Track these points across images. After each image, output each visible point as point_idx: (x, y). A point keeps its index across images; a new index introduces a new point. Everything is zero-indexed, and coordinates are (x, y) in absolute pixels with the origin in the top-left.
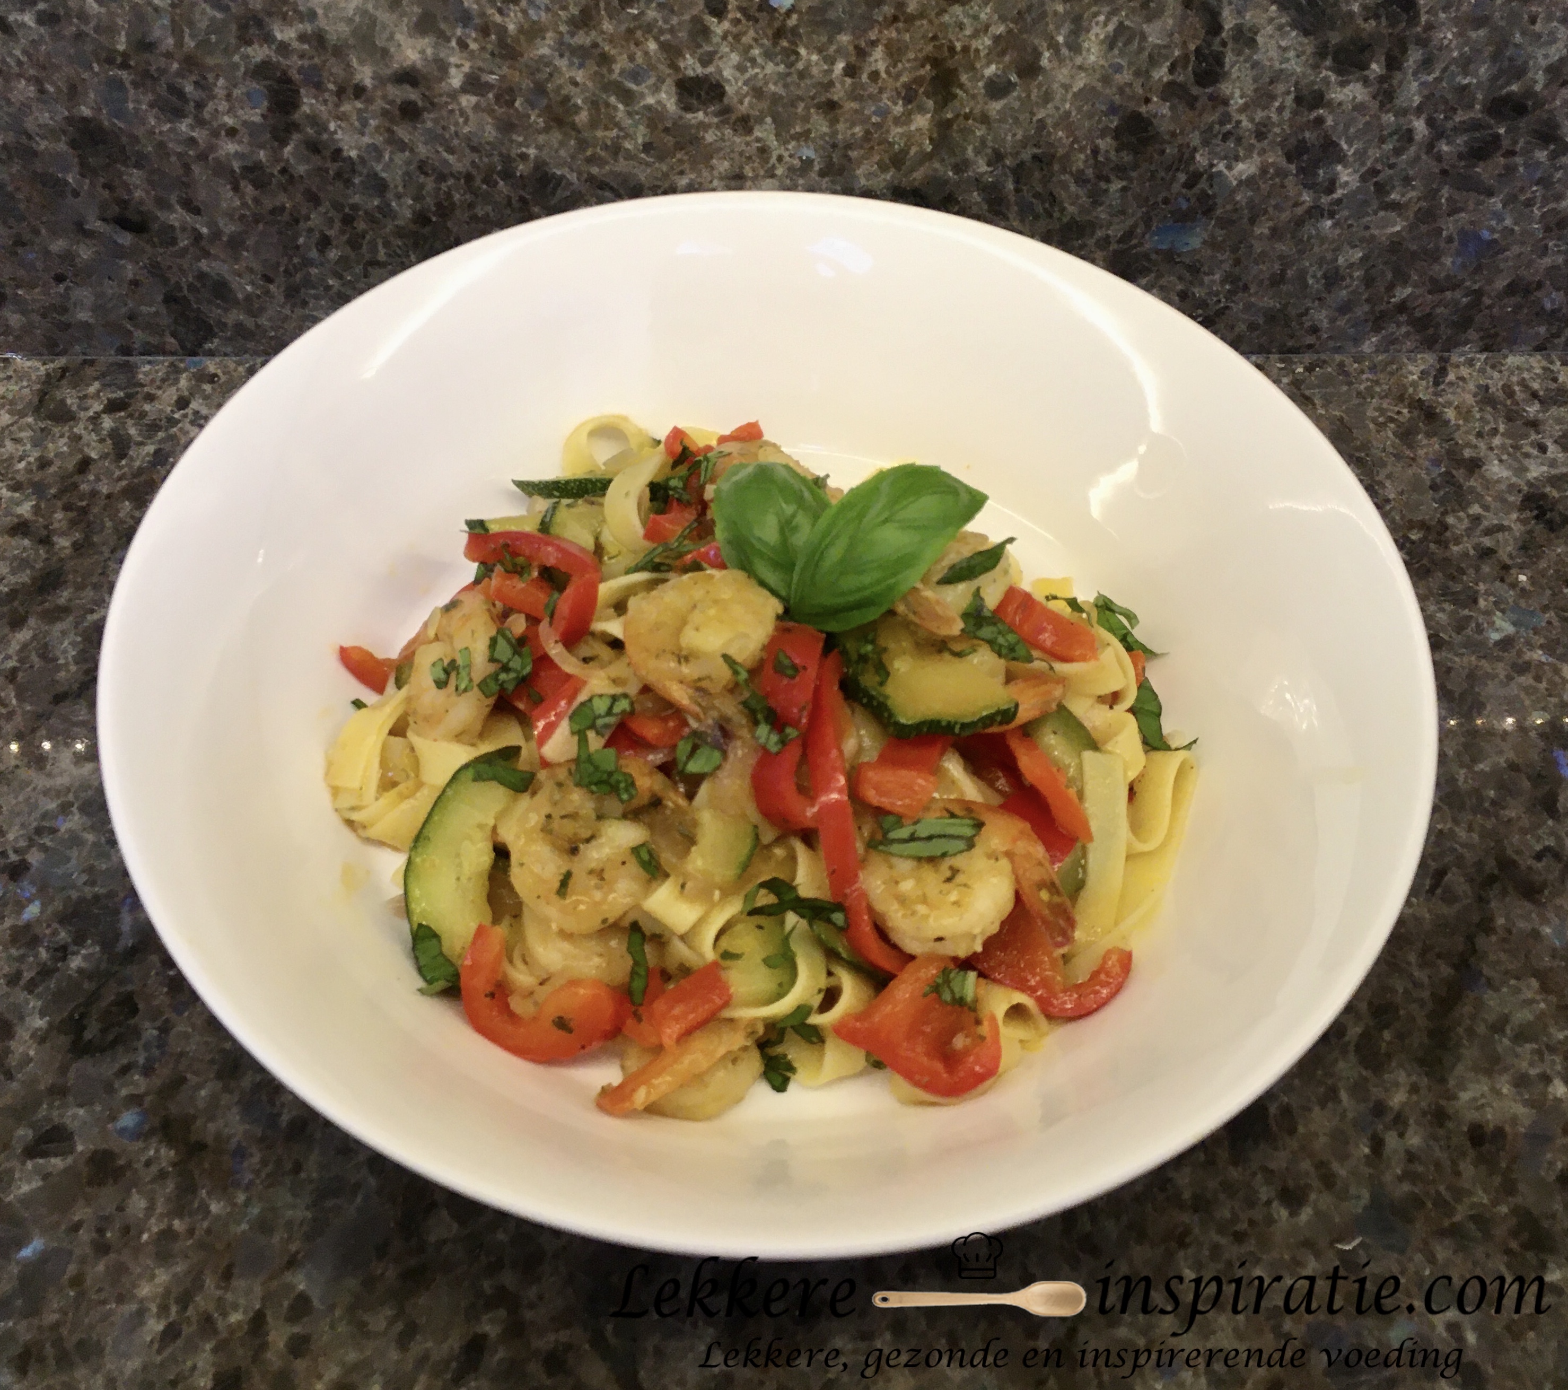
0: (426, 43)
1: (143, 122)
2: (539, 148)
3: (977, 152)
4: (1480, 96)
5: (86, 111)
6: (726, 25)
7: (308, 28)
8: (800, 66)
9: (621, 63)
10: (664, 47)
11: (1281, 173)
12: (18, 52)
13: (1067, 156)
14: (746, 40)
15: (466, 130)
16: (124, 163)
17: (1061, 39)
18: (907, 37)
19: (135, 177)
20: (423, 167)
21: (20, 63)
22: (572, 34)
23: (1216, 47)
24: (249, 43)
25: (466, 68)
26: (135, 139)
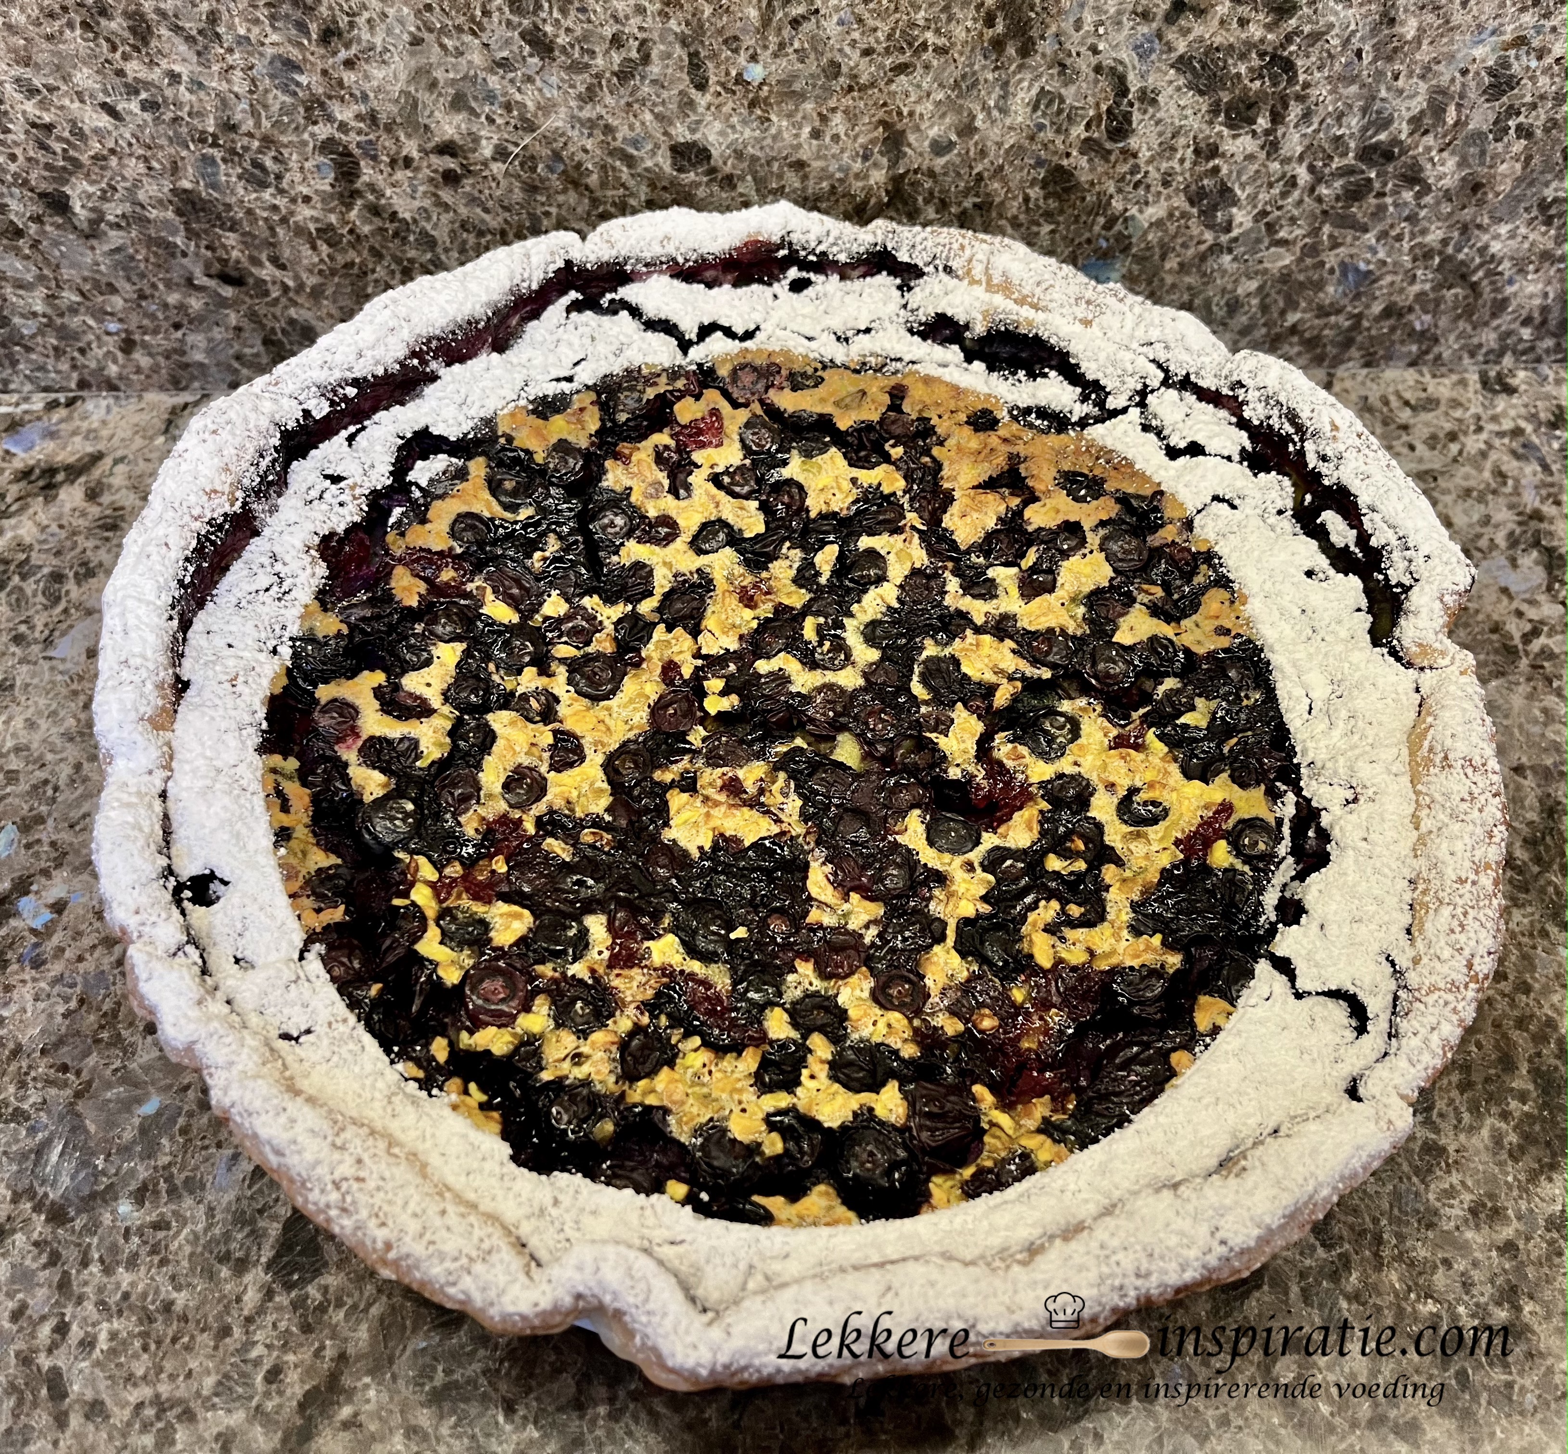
0: (460, 118)
1: (233, 193)
2: (559, 206)
3: (927, 202)
4: (1352, 145)
5: (186, 184)
6: (708, 97)
7: (363, 109)
8: (773, 131)
9: (623, 132)
10: (659, 117)
11: (1184, 215)
12: (128, 136)
13: (1002, 203)
14: (726, 109)
15: (499, 193)
16: (222, 227)
17: (992, 103)
18: (862, 104)
19: (231, 239)
20: (464, 226)
21: (130, 145)
22: (581, 108)
23: (1124, 107)
24: (315, 123)
25: (495, 141)
26: (228, 207)
